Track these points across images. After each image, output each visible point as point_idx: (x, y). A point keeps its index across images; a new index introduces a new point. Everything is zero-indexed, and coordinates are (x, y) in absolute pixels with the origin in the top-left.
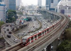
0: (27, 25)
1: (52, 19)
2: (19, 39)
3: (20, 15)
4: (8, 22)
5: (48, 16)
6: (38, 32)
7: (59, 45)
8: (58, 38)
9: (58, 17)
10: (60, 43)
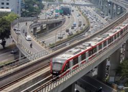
0: (61, 22)
1: (110, 12)
2: (46, 47)
3: (48, 3)
4: (24, 16)
5: (103, 7)
6: (90, 45)
7: (121, 61)
8: (120, 48)
9: (121, 8)
10: (123, 58)
